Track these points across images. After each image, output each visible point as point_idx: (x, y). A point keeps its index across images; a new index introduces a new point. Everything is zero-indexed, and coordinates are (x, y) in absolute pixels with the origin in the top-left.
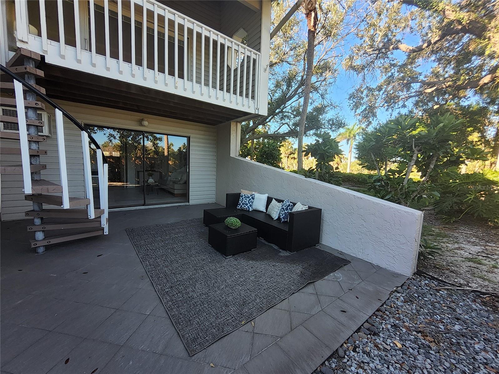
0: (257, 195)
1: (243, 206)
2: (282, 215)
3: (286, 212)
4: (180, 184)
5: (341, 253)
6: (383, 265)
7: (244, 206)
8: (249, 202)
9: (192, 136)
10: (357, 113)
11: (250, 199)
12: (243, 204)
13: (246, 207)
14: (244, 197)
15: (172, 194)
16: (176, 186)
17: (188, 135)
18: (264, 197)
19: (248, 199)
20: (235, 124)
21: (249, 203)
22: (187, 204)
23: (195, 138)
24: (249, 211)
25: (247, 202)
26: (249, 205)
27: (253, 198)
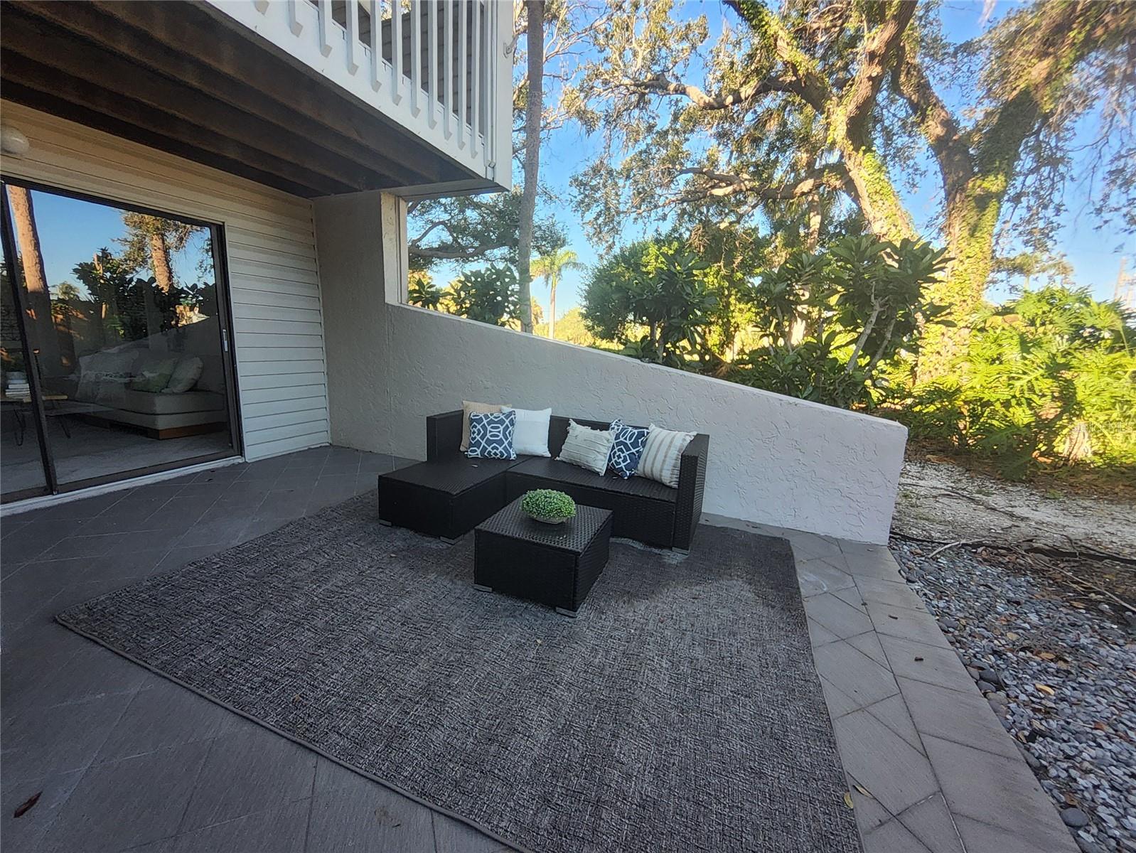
0: (521, 414)
1: (489, 449)
2: (624, 461)
3: (634, 451)
4: (174, 394)
5: (755, 526)
6: (838, 533)
7: (493, 449)
8: (504, 435)
9: (230, 223)
10: (586, 220)
11: (507, 426)
12: (489, 442)
13: (500, 449)
14: (485, 422)
15: (149, 434)
16: (161, 403)
17: (217, 217)
18: (542, 418)
19: (502, 428)
20: (392, 200)
21: (507, 439)
22: (239, 460)
23: (245, 232)
24: (508, 460)
25: (501, 436)
26: (506, 443)
27: (512, 422)
